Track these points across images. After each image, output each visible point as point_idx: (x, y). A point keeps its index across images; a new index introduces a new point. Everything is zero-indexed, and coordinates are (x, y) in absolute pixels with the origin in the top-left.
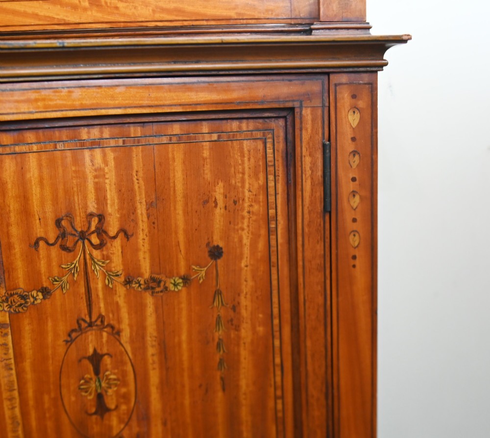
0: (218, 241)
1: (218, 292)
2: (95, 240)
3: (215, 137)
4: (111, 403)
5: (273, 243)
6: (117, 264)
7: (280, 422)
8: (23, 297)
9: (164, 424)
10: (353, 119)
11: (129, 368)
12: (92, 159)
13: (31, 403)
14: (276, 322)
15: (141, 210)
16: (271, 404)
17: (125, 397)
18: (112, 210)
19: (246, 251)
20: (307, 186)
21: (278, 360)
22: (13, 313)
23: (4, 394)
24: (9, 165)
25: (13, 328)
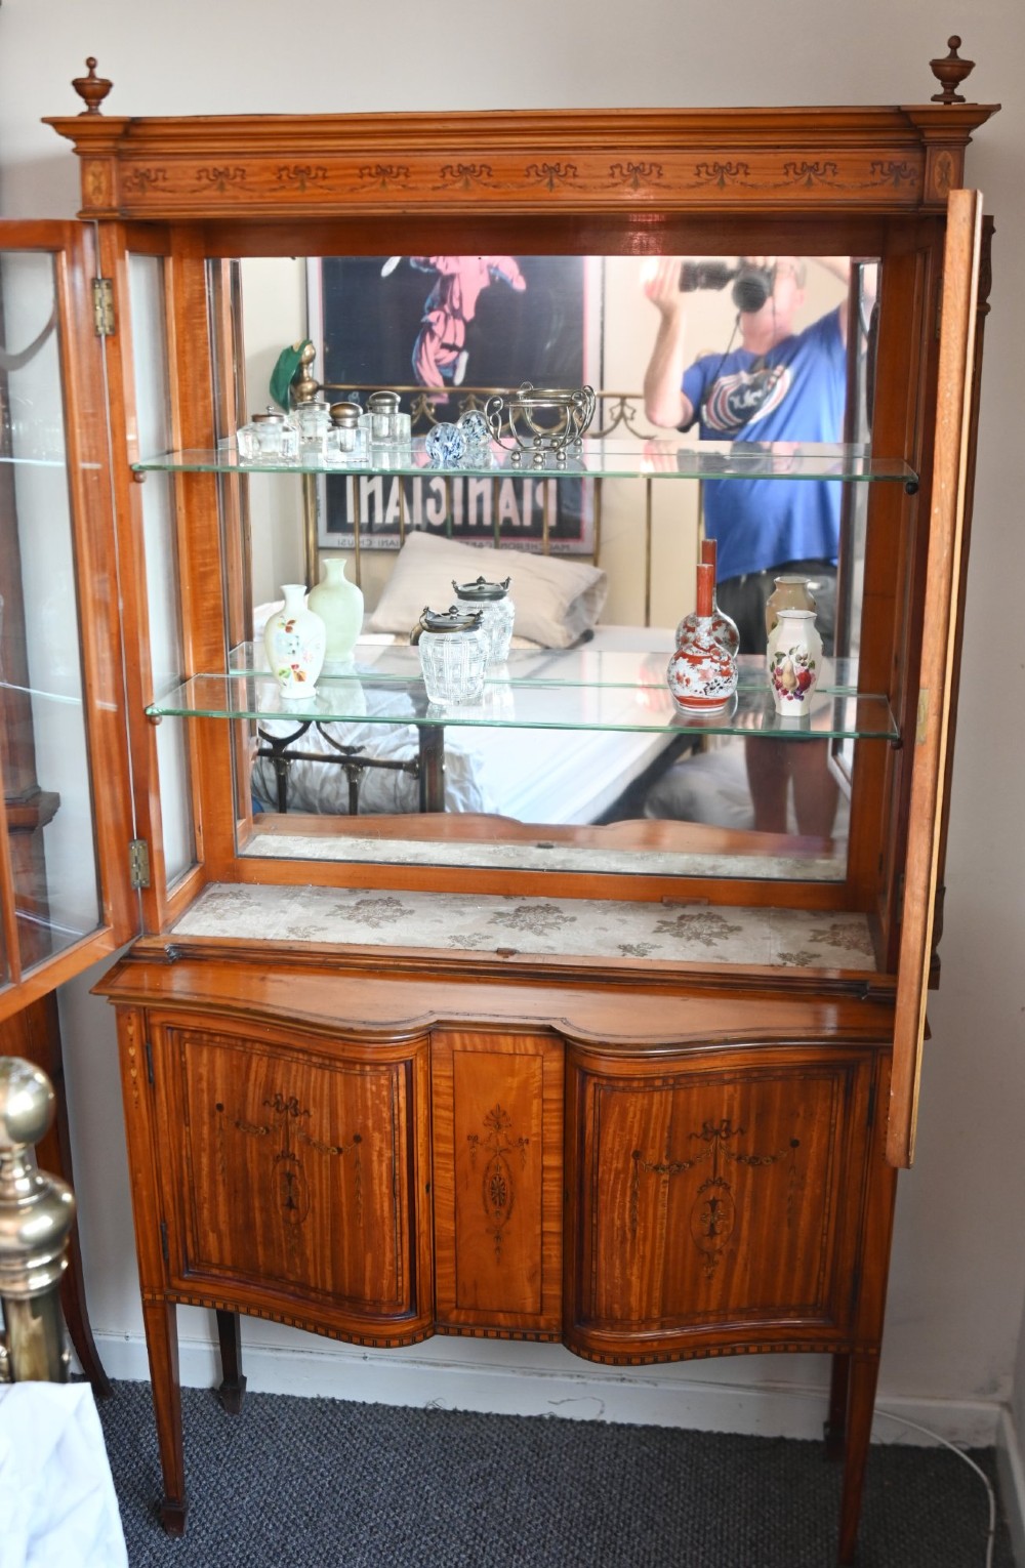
0: (796, 1137)
1: (793, 1167)
2: (724, 1135)
3: (802, 1077)
4: (718, 1230)
5: (832, 1140)
6: (734, 1149)
7: (823, 1250)
8: (679, 1166)
9: (748, 1245)
11: (732, 1209)
12: (728, 1090)
13: (673, 1227)
14: (828, 1187)
15: (752, 1118)
16: (819, 1238)
17: (727, 1226)
18: (736, 1116)
19: (814, 1144)
20: (858, 1110)
21: (827, 1210)
22: (672, 1175)
23: (659, 1221)
24: (682, 1094)
25: (671, 1183)
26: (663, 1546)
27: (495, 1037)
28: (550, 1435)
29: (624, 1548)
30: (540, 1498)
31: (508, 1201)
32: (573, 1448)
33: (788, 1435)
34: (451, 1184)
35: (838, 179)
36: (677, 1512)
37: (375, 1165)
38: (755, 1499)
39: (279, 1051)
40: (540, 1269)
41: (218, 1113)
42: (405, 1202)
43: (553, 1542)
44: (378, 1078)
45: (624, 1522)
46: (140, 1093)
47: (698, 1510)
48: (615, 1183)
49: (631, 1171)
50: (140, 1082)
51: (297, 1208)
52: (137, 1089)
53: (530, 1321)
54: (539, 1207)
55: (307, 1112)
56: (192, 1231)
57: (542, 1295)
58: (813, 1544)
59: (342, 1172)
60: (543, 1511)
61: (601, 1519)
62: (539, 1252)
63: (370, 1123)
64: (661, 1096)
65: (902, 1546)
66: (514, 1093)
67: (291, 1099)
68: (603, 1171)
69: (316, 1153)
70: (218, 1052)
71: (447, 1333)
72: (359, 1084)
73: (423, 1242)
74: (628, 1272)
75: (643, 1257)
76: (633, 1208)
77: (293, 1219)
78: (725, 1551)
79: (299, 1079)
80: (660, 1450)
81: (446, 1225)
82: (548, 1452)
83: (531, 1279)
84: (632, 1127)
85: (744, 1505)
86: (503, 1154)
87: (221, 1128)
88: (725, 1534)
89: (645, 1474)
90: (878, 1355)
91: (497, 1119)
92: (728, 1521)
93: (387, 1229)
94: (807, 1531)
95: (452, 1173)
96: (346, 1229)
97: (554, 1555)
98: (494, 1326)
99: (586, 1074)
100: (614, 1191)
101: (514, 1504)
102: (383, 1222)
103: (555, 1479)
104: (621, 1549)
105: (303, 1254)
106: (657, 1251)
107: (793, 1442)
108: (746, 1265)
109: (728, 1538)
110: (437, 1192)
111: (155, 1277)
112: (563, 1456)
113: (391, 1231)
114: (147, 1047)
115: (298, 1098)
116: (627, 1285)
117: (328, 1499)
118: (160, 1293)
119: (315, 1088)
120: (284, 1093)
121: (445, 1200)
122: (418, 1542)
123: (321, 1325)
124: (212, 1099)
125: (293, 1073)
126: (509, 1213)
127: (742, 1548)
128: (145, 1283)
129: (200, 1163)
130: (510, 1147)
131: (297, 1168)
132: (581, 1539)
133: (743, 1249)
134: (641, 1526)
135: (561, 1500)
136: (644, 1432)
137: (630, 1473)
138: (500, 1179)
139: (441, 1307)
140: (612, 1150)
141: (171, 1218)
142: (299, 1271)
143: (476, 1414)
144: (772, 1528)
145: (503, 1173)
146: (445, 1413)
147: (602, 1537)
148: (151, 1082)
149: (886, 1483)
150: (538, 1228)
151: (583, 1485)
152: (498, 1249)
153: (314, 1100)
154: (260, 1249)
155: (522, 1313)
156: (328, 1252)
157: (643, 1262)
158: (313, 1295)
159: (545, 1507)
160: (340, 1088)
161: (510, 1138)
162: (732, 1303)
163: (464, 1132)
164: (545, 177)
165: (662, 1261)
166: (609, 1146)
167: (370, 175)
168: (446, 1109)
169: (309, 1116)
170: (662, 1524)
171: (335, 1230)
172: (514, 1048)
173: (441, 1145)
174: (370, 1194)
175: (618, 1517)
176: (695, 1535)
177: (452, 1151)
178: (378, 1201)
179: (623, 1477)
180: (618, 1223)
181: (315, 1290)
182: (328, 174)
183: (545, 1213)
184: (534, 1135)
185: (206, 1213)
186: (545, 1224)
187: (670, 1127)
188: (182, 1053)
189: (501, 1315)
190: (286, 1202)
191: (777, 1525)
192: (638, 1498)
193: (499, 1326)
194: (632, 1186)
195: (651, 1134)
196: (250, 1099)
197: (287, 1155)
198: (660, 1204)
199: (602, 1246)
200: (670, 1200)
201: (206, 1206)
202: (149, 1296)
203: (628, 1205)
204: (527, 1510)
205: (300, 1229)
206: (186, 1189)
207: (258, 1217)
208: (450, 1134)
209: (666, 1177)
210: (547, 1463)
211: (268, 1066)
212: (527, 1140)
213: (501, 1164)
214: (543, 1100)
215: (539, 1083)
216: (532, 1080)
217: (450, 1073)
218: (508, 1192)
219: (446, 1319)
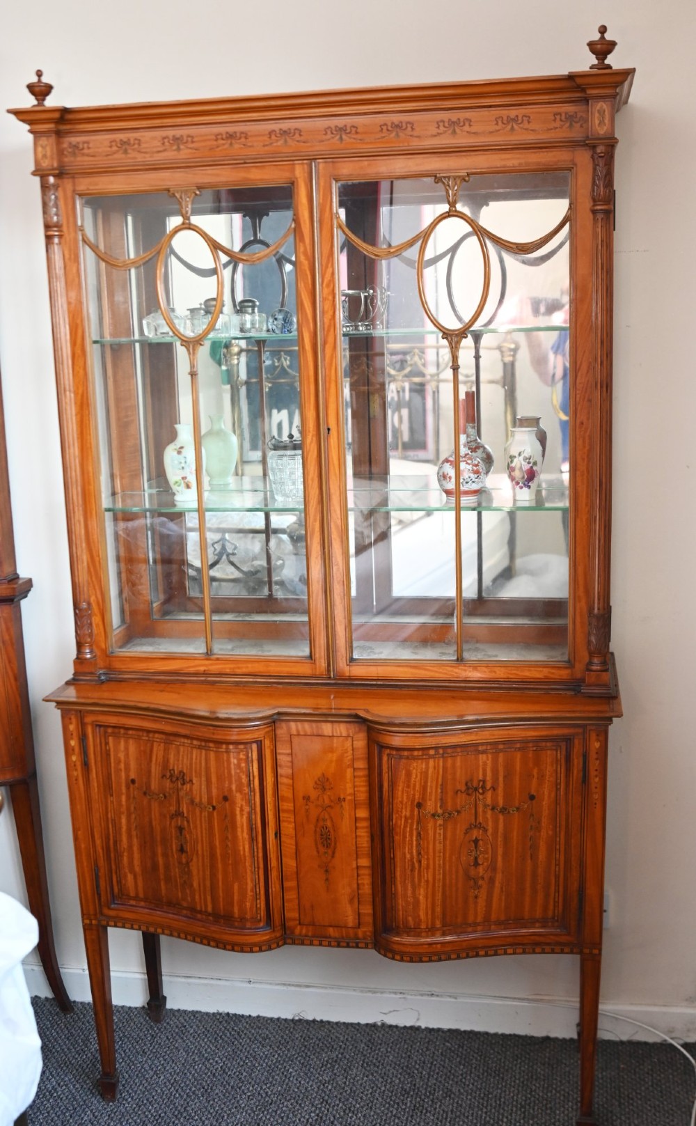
0: (533, 793)
1: (532, 815)
2: (481, 791)
3: (534, 748)
4: (480, 861)
5: (558, 793)
6: (489, 801)
7: (557, 877)
8: (450, 814)
9: (503, 873)
10: (597, 745)
11: (490, 846)
12: (482, 758)
13: (447, 859)
14: (558, 829)
15: (501, 779)
16: (553, 868)
17: (487, 859)
18: (489, 778)
19: (546, 797)
20: (575, 772)
21: (557, 847)
22: (445, 821)
23: (437, 855)
24: (450, 761)
25: (444, 827)
26: (457, 1109)
27: (319, 724)
28: (381, 1036)
29: (429, 1109)
30: (371, 1077)
31: (333, 844)
32: (397, 1044)
33: (552, 1035)
34: (293, 832)
35: (531, 126)
36: (468, 1085)
37: (238, 817)
38: (526, 1077)
39: (171, 738)
40: (357, 894)
41: (132, 786)
42: (260, 845)
43: (378, 1106)
44: (239, 753)
45: (430, 1092)
46: (78, 773)
47: (484, 1084)
48: (405, 827)
49: (416, 818)
50: (78, 764)
51: (187, 852)
52: (76, 770)
53: (351, 933)
54: (354, 848)
55: (191, 781)
56: (116, 873)
57: (359, 914)
58: (566, 1106)
59: (216, 824)
60: (372, 1085)
61: (414, 1090)
62: (355, 882)
63: (234, 787)
64: (434, 762)
65: (631, 1107)
66: (333, 764)
67: (181, 772)
68: (396, 818)
69: (197, 810)
70: (131, 741)
71: (294, 943)
72: (225, 758)
73: (274, 875)
74: (417, 893)
75: (427, 881)
76: (418, 844)
77: (184, 861)
78: (502, 1111)
79: (185, 757)
80: (459, 1045)
81: (290, 863)
82: (379, 1047)
83: (351, 901)
84: (415, 785)
85: (517, 1081)
86: (328, 809)
87: (134, 798)
88: (503, 1100)
89: (447, 1061)
90: (600, 954)
91: (323, 784)
92: (505, 1091)
93: (247, 864)
94: (562, 1098)
95: (294, 824)
96: (220, 866)
97: (378, 1114)
98: (326, 937)
99: (382, 747)
100: (404, 832)
101: (352, 1081)
102: (245, 859)
103: (382, 1065)
104: (427, 1110)
105: (192, 886)
106: (437, 877)
107: (556, 1039)
108: (502, 888)
109: (504, 1102)
110: (283, 839)
111: (91, 908)
112: (389, 1050)
113: (251, 866)
114: (83, 739)
115: (185, 771)
116: (417, 903)
117: (219, 1077)
118: (96, 919)
119: (196, 763)
120: (176, 768)
121: (289, 843)
122: (281, 1106)
123: (206, 937)
124: (127, 776)
125: (181, 753)
126: (334, 853)
127: (514, 1109)
128: (85, 912)
129: (120, 823)
130: (332, 804)
131: (185, 823)
132: (398, 1104)
133: (499, 877)
134: (442, 1095)
135: (386, 1078)
136: (448, 1034)
137: (436, 1060)
138: (327, 828)
139: (289, 924)
140: (401, 802)
141: (101, 863)
142: (189, 899)
143: (329, 1022)
144: (537, 1096)
145: (329, 824)
146: (307, 1022)
147: (413, 1102)
148: (86, 765)
149: (622, 1066)
150: (354, 863)
151: (402, 1068)
152: (327, 879)
153: (196, 772)
154: (162, 884)
155: (346, 927)
156: (208, 883)
157: (427, 885)
158: (199, 916)
159: (374, 1083)
160: (213, 763)
161: (332, 798)
162: (493, 917)
163: (300, 795)
164: (337, 134)
165: (441, 884)
166: (400, 799)
167: (223, 139)
168: (287, 777)
169: (193, 784)
170: (457, 1093)
171: (213, 866)
172: (333, 733)
173: (285, 804)
174: (235, 837)
175: (426, 1089)
176: (481, 1101)
177: (292, 808)
178: (241, 844)
179: (432, 1063)
180: (408, 856)
181: (200, 912)
182: (195, 139)
183: (359, 853)
184: (350, 794)
185: (125, 859)
186: (359, 861)
187: (442, 785)
188: (107, 743)
189: (331, 930)
190: (179, 848)
191: (541, 1094)
192: (441, 1077)
193: (330, 937)
194: (417, 829)
195: (429, 790)
196: (153, 774)
197: (179, 814)
198: (437, 842)
199: (398, 874)
200: (445, 838)
201: (125, 854)
202: (87, 922)
203: (415, 843)
204: (361, 1085)
205: (189, 867)
206: (111, 842)
207: (161, 860)
208: (290, 796)
209: (440, 822)
210: (378, 1054)
211: (165, 750)
212: (344, 799)
213: (327, 817)
214: (354, 769)
215: (350, 757)
216: (346, 755)
217: (289, 751)
218: (332, 837)
219: (292, 933)
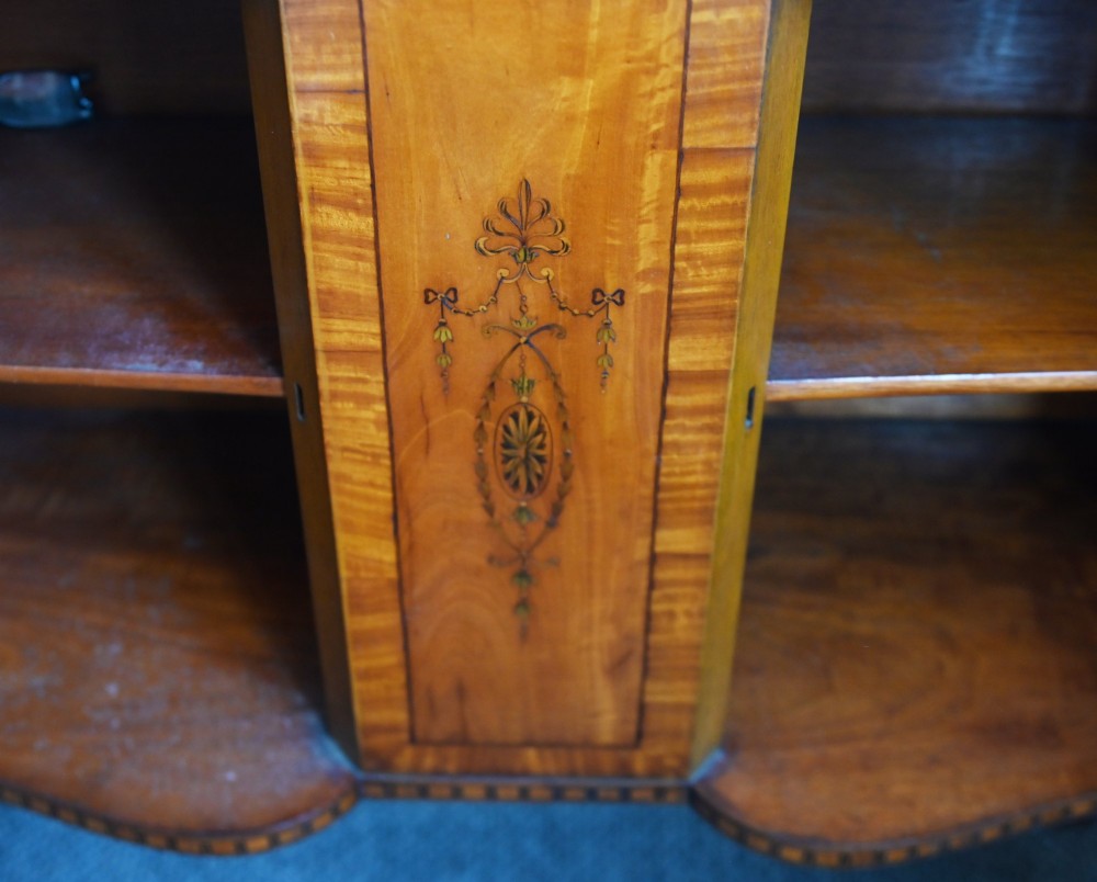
31: (556, 478)
34: (381, 439)
40: (639, 648)
53: (607, 761)
54: (647, 491)
57: (642, 708)
66: (580, 133)
83: (616, 669)
86: (541, 341)
95: (382, 408)
126: (557, 510)
130: (562, 318)
138: (530, 417)
145: (541, 399)
150: (642, 543)
152: (523, 604)
155: (588, 745)
161: (562, 293)
163: (412, 282)
168: (346, 205)
173: (338, 324)
177: (376, 343)
183: (662, 506)
184: (644, 276)
186: (662, 535)
189: (532, 754)
193: (526, 773)
208: (367, 288)
212: (621, 292)
213: (533, 371)
214: (681, 155)
215: (670, 95)
216: (646, 85)
217: (353, 77)
218: (553, 452)
219: (385, 764)
